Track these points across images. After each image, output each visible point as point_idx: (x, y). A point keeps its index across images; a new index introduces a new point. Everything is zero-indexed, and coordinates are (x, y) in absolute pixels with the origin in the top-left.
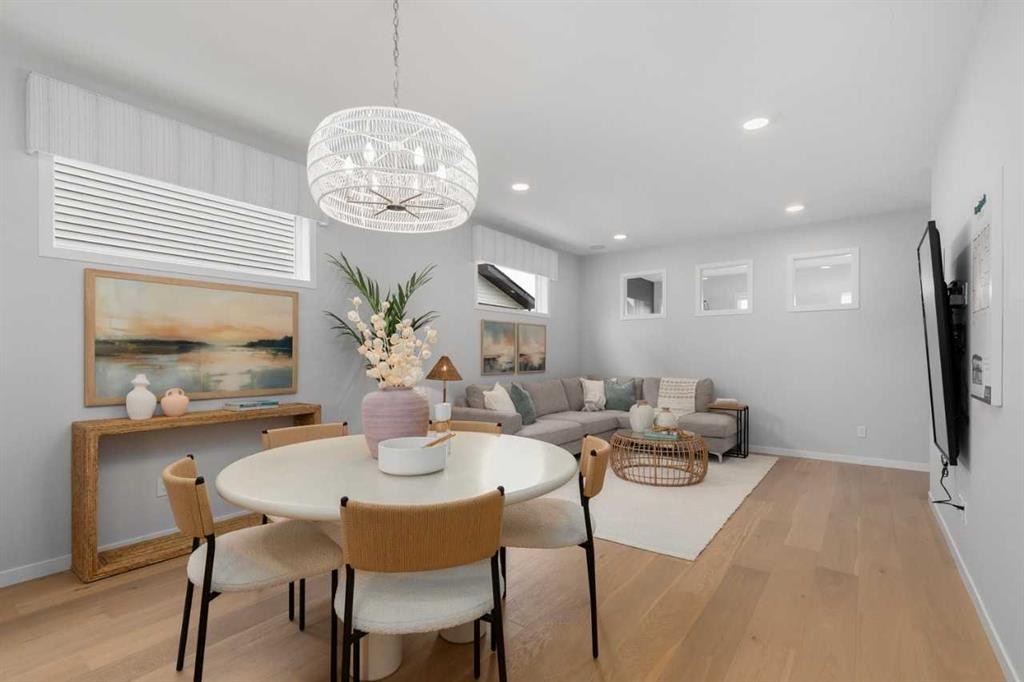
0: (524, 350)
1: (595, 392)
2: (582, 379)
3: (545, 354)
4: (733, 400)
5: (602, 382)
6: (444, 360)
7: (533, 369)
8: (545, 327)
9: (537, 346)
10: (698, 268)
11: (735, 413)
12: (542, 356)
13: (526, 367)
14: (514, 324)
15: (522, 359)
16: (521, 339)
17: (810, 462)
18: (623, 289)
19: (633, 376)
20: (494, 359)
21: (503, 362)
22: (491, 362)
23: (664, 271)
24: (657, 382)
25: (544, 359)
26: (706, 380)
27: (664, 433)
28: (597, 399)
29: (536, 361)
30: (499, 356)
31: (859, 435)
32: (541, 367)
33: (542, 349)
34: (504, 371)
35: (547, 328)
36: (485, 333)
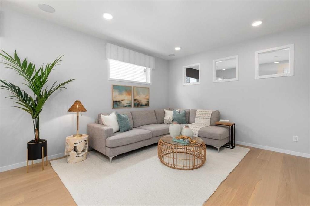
0: (137, 98)
1: (169, 115)
2: (165, 110)
3: (149, 99)
4: (228, 121)
5: (172, 111)
6: (78, 102)
7: (142, 106)
8: (149, 88)
9: (144, 96)
10: (214, 61)
11: (228, 126)
12: (147, 100)
13: (138, 104)
14: (131, 87)
15: (136, 102)
16: (135, 93)
17: (267, 153)
18: (184, 72)
19: (185, 108)
20: (119, 102)
21: (125, 103)
22: (118, 103)
23: (199, 64)
24: (195, 111)
25: (148, 102)
26: (217, 111)
27: (182, 140)
28: (168, 118)
29: (144, 102)
30: (122, 101)
31: (294, 140)
32: (147, 105)
33: (147, 97)
34: (126, 107)
35: (150, 89)
36: (114, 90)
